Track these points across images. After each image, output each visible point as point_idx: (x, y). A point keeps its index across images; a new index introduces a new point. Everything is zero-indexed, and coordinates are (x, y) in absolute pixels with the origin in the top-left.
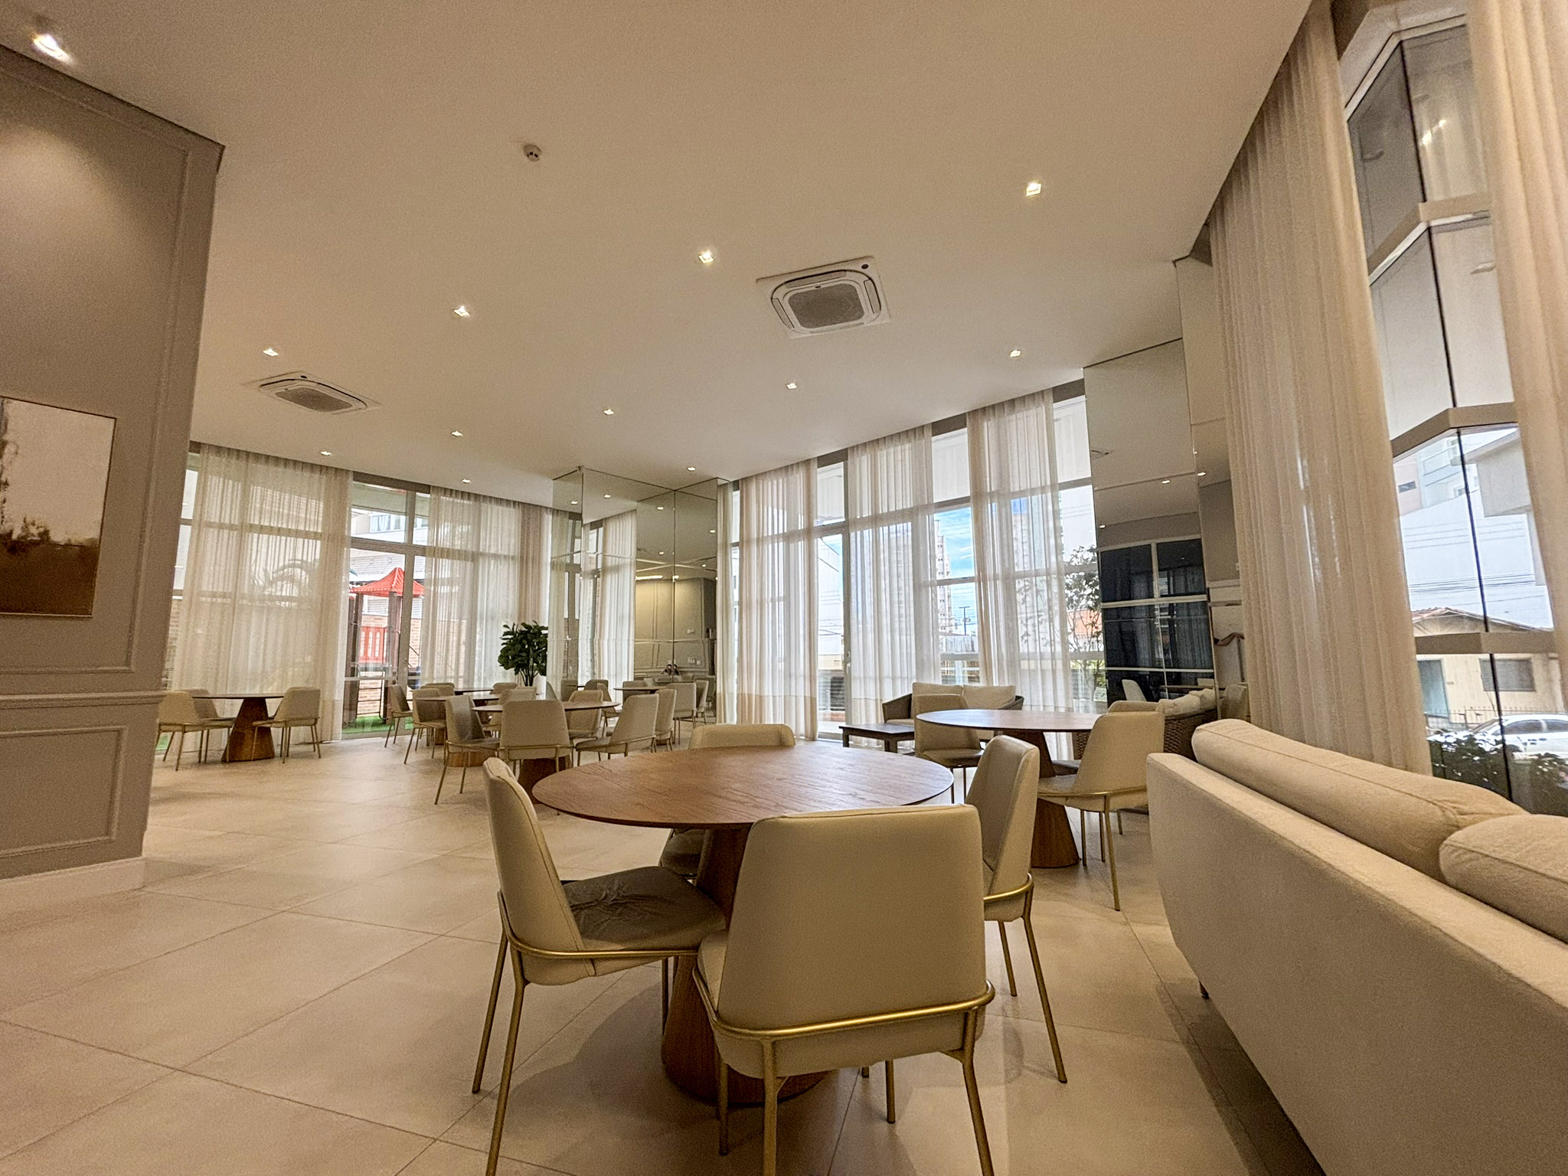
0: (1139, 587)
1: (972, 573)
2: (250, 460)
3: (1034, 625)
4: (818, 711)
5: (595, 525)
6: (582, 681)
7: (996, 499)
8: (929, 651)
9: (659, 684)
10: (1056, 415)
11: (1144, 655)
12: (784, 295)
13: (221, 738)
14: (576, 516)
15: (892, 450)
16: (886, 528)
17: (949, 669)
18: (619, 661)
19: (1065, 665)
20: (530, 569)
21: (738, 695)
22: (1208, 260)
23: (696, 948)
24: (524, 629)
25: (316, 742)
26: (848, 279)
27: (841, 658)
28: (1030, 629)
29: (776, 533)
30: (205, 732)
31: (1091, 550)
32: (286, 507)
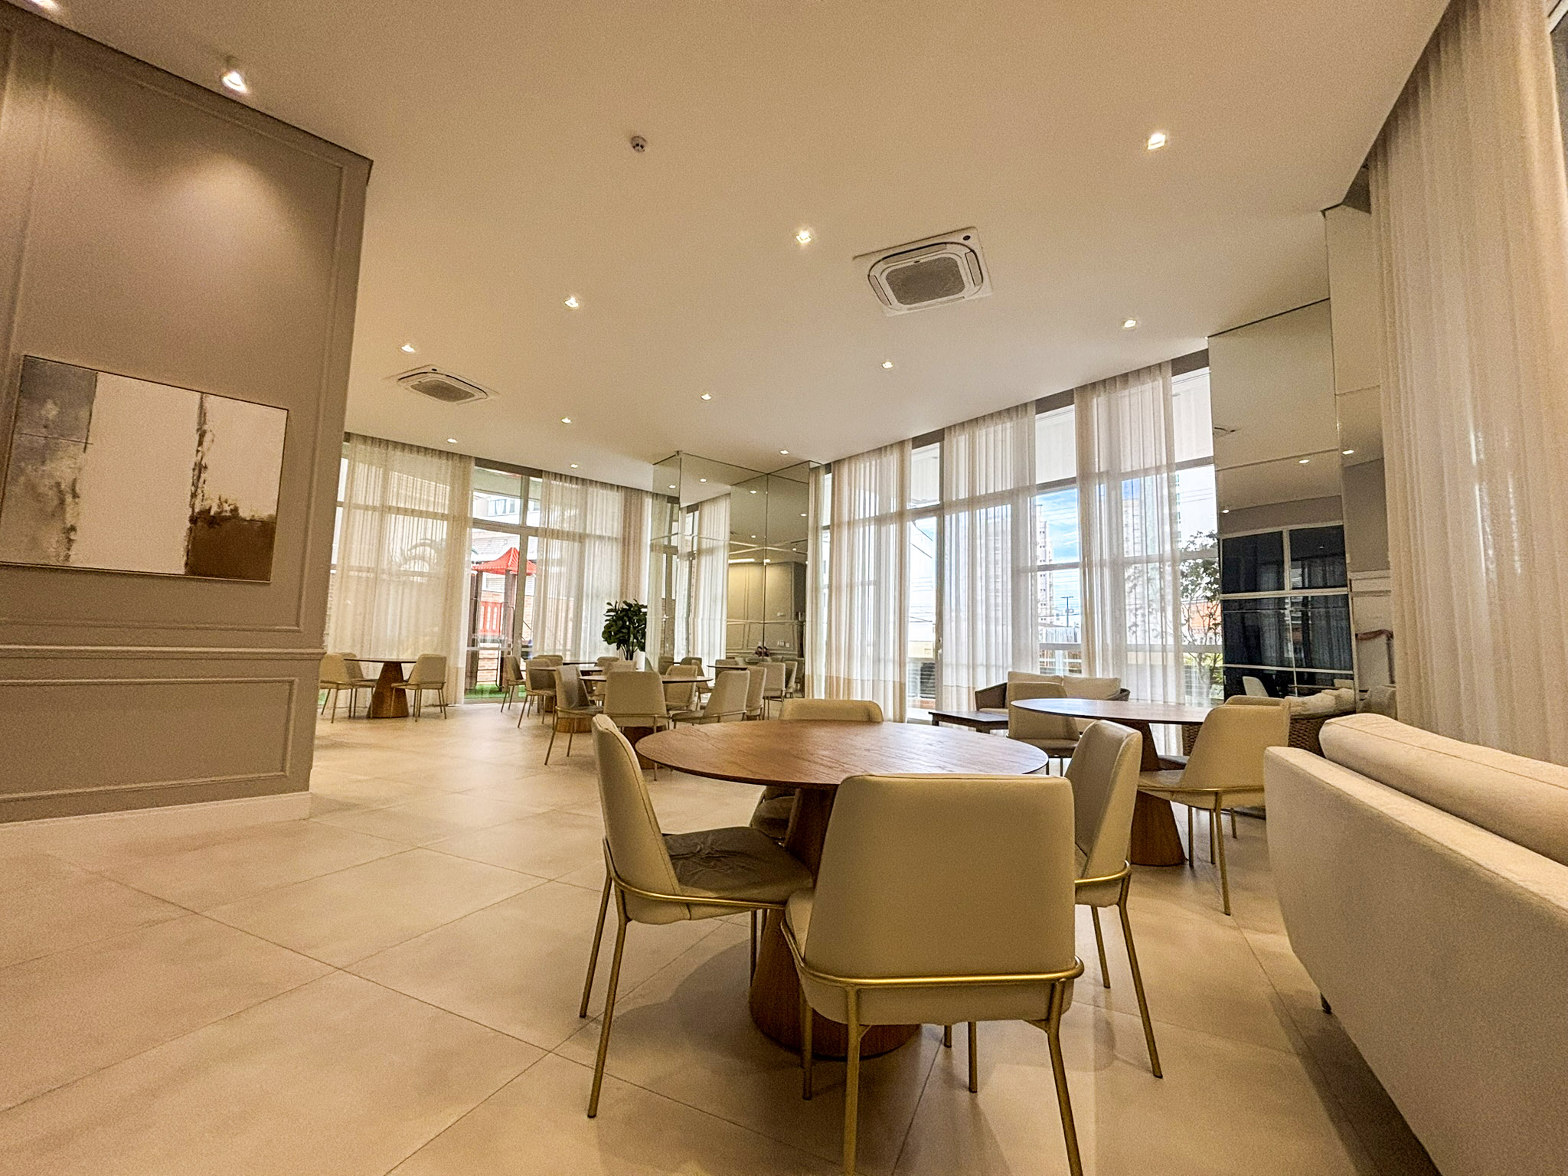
0: (1268, 577)
1: (1077, 559)
2: (390, 448)
3: (1143, 615)
4: (907, 698)
5: (692, 509)
6: (678, 658)
7: (1105, 480)
8: (1027, 639)
9: (749, 663)
10: (1175, 389)
11: (1271, 653)
12: (881, 273)
13: (366, 696)
14: (674, 500)
15: (992, 429)
16: (983, 511)
17: (1049, 660)
18: (712, 640)
19: (1178, 659)
20: (631, 551)
21: (826, 677)
22: (1367, 208)
23: (784, 903)
24: (625, 607)
25: (443, 705)
26: (950, 252)
27: (931, 646)
28: (1139, 618)
29: (867, 516)
30: (354, 690)
31: (1211, 536)
32: (418, 491)
